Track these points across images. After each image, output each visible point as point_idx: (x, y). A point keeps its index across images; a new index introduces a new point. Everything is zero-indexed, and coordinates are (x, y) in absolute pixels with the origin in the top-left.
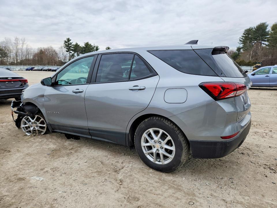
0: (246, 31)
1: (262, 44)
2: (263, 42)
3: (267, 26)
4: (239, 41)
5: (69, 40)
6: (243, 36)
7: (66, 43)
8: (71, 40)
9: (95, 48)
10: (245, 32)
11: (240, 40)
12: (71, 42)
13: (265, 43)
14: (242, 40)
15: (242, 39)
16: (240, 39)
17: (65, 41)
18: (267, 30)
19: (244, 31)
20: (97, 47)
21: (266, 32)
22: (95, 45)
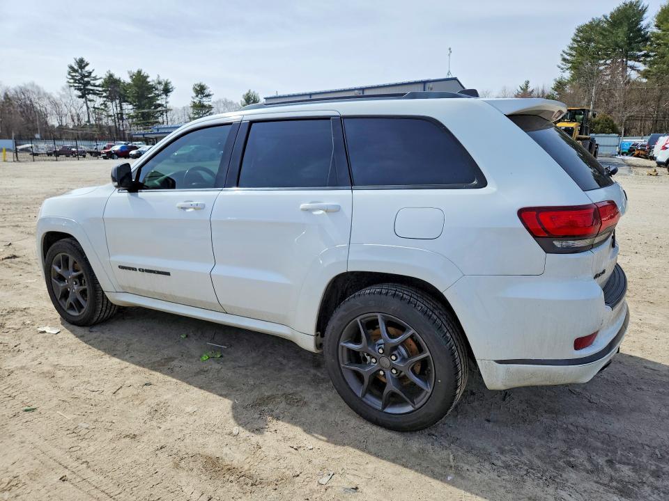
0: (580, 30)
1: (629, 69)
2: (630, 63)
3: (644, 11)
4: (560, 62)
5: (82, 64)
6: (571, 45)
7: (74, 74)
8: (87, 64)
9: (161, 87)
10: (577, 36)
11: (564, 60)
12: (87, 69)
13: (637, 64)
14: (568, 58)
15: (570, 55)
16: (564, 54)
17: (71, 67)
18: (643, 24)
19: (575, 31)
20: (166, 84)
21: (640, 30)
22: (161, 79)
